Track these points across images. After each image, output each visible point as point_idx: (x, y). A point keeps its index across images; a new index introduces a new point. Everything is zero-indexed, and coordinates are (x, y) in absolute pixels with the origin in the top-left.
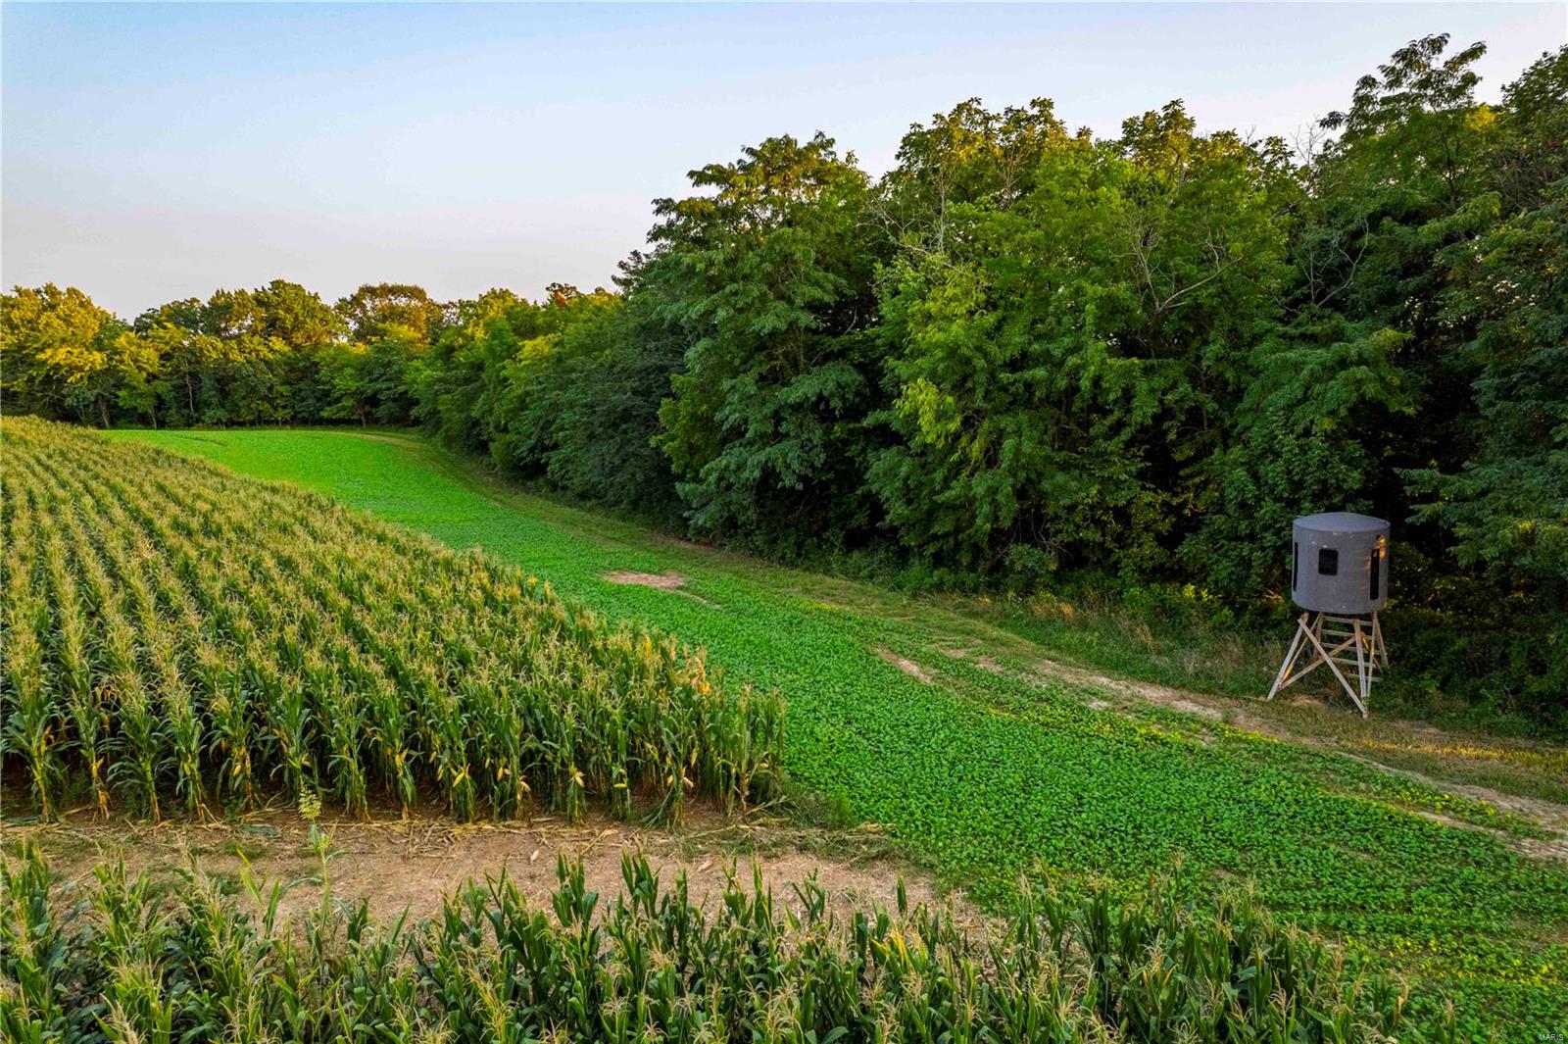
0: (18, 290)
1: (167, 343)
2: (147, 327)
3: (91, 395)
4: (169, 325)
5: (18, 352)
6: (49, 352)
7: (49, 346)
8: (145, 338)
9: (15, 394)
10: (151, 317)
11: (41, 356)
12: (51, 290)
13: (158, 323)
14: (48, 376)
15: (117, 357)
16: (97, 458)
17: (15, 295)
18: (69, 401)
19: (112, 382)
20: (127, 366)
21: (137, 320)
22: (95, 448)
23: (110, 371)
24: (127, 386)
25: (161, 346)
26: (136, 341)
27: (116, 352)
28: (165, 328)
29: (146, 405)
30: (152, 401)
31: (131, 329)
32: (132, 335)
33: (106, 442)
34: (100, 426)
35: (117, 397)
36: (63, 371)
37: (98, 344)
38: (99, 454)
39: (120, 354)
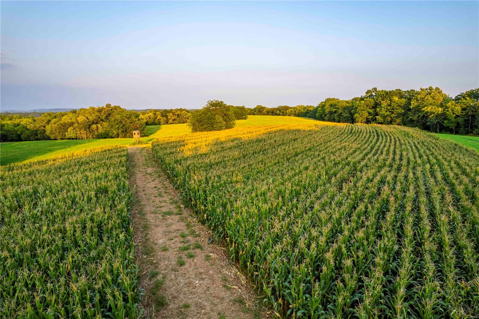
0: (421, 89)
1: (465, 105)
2: (459, 99)
3: (435, 122)
4: (468, 98)
5: (417, 108)
6: (426, 108)
7: (426, 106)
8: (457, 103)
9: (414, 120)
10: (461, 96)
11: (423, 109)
12: (431, 89)
13: (464, 97)
14: (424, 115)
15: (447, 109)
16: (433, 145)
17: (420, 90)
18: (428, 123)
19: (443, 117)
20: (449, 113)
21: (456, 97)
22: (434, 141)
23: (443, 114)
24: (448, 119)
25: (463, 105)
26: (455, 104)
27: (447, 108)
28: (466, 99)
29: (452, 126)
30: (455, 125)
31: (453, 100)
32: (453, 102)
33: (437, 139)
34: (436, 132)
35: (444, 123)
36: (428, 114)
37: (441, 105)
38: (435, 144)
39: (448, 108)
